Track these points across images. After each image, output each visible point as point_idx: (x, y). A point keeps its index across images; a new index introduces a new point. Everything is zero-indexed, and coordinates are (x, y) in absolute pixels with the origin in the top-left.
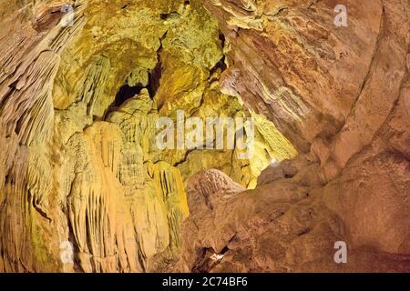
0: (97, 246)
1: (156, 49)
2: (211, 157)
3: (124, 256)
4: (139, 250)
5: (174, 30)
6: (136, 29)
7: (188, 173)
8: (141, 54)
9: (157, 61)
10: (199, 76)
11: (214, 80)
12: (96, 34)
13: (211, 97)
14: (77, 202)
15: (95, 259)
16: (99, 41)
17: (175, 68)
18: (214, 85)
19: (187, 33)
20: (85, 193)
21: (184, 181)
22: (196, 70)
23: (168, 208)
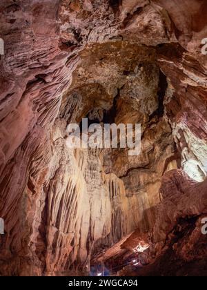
0: (64, 222)
1: (114, 96)
2: (147, 175)
3: (78, 235)
4: (90, 233)
5: (130, 84)
6: (107, 78)
7: (129, 184)
8: (103, 98)
9: (112, 105)
10: (142, 119)
11: (153, 123)
12: (81, 73)
13: (150, 134)
14: (59, 185)
15: (60, 233)
16: (81, 80)
17: (127, 111)
18: (152, 126)
19: (138, 87)
20: (66, 181)
21: (126, 189)
22: (141, 115)
23: (113, 206)
